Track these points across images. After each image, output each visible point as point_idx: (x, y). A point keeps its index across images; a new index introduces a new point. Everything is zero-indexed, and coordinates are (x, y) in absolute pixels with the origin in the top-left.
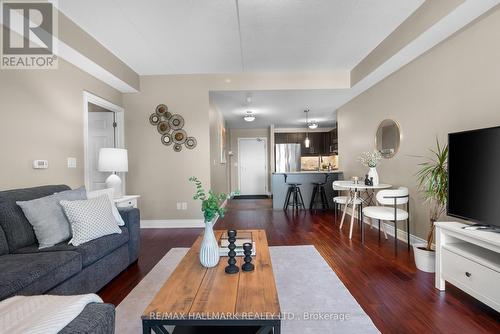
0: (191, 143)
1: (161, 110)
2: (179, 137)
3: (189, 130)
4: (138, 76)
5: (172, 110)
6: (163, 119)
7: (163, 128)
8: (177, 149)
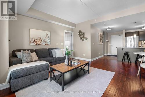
0: (86, 39)
1: (80, 31)
2: (84, 37)
3: (86, 36)
4: (76, 24)
5: (82, 31)
6: (80, 33)
7: (80, 36)
8: (83, 40)
